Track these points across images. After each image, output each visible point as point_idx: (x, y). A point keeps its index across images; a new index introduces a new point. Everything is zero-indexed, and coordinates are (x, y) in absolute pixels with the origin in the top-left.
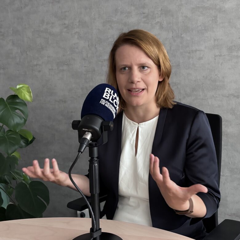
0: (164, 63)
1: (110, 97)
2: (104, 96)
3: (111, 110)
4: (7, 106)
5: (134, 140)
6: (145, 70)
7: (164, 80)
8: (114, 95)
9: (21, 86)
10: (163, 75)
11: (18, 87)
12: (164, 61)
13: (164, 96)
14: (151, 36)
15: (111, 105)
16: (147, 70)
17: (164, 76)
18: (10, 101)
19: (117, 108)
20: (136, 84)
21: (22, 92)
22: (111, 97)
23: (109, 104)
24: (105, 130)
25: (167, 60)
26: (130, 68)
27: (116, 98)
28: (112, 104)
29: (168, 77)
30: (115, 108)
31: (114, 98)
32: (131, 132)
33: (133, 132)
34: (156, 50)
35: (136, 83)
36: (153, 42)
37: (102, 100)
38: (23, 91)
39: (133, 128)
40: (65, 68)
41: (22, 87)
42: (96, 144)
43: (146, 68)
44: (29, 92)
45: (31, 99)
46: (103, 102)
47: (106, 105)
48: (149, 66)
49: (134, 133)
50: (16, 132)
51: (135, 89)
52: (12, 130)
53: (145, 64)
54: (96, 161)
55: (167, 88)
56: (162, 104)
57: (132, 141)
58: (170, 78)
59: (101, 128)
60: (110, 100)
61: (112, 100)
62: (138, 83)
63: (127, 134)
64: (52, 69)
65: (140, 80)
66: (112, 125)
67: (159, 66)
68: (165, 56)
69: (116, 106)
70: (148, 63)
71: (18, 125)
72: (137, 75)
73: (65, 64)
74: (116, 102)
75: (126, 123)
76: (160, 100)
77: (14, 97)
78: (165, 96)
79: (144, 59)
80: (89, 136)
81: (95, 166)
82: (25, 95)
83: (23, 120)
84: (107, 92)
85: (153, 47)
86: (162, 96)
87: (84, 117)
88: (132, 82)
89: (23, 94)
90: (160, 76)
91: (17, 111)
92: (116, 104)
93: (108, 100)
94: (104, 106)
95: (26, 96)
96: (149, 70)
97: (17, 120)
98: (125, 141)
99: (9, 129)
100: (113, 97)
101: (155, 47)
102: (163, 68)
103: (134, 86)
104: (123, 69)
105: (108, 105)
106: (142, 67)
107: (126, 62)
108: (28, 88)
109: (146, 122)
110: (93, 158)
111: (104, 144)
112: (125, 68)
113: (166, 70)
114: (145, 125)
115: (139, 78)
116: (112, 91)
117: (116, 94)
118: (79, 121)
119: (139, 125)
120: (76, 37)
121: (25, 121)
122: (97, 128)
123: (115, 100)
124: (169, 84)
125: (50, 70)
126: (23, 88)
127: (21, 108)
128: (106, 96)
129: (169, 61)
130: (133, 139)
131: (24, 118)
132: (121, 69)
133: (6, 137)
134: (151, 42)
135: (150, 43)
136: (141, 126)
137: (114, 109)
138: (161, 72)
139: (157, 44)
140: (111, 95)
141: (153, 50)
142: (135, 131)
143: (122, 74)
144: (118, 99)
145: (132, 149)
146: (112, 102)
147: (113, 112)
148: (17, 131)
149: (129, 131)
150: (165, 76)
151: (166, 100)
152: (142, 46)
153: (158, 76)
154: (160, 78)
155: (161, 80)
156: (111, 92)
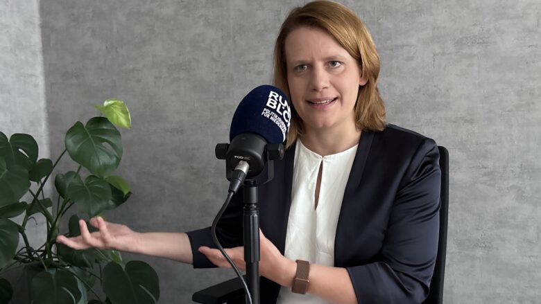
0: (366, 54)
1: (277, 105)
2: (268, 105)
3: (280, 126)
4: (88, 136)
5: (313, 184)
6: (337, 68)
7: (368, 83)
8: (284, 103)
9: (111, 102)
10: (365, 73)
11: (106, 103)
12: (368, 52)
13: (369, 110)
14: (343, 10)
15: (280, 119)
16: (339, 67)
17: (368, 75)
18: (92, 127)
19: (289, 125)
20: (321, 92)
21: (113, 112)
22: (279, 106)
23: (276, 116)
24: (270, 159)
25: (372, 49)
26: (311, 66)
27: (286, 109)
28: (281, 117)
29: (376, 77)
30: (286, 124)
31: (283, 108)
32: (310, 170)
33: (313, 170)
34: (353, 34)
35: (321, 90)
36: (347, 19)
37: (265, 109)
38: (115, 110)
39: (314, 163)
40: (182, 75)
41: (113, 104)
42: (255, 182)
43: (338, 64)
44: (125, 113)
45: (129, 125)
46: (266, 113)
47: (272, 118)
48: (341, 61)
49: (315, 170)
50: (102, 178)
51: (320, 100)
52: (96, 175)
53: (334, 57)
54: (256, 209)
55: (373, 95)
56: (367, 123)
57: (310, 185)
58: (378, 79)
59: (265, 155)
60: (278, 110)
61: (282, 110)
62: (325, 90)
63: (302, 173)
64: (160, 77)
65: (328, 85)
66: (282, 151)
67: (359, 60)
68: (368, 42)
69: (287, 121)
70: (339, 55)
71: (106, 167)
72: (323, 77)
73: (183, 69)
74: (286, 115)
75: (302, 154)
76: (362, 118)
77: (100, 121)
78: (372, 110)
79: (334, 50)
80: (245, 168)
81: (253, 217)
82: (117, 117)
83: (115, 159)
84: (273, 98)
85: (347, 29)
86: (366, 111)
87: (235, 138)
88: (315, 90)
89: (115, 115)
90: (361, 76)
91: (105, 144)
92: (287, 119)
93: (275, 111)
94: (269, 120)
95: (120, 119)
96: (342, 68)
97: (104, 159)
98: (299, 184)
99: (91, 174)
100: (282, 106)
101: (350, 29)
102: (366, 61)
103: (318, 96)
104: (299, 68)
105: (275, 119)
106: (331, 62)
107: (303, 57)
108: (123, 105)
109: (336, 154)
110: (251, 204)
111: (268, 181)
112: (302, 66)
113: (372, 66)
114: (334, 159)
115: (326, 82)
116: (281, 97)
117: (286, 102)
118: (227, 145)
119: (324, 159)
120: (201, 22)
121: (118, 160)
122: (259, 155)
123: (285, 112)
124: (377, 89)
125: (156, 78)
126: (114, 106)
127: (111, 140)
128: (271, 104)
129: (375, 51)
130: (312, 181)
131: (116, 156)
132: (296, 68)
133: (87, 187)
134: (343, 19)
135: (342, 23)
136: (327, 160)
137: (284, 126)
138: (364, 69)
139: (354, 22)
140: (278, 102)
141: (348, 34)
142: (316, 168)
143: (298, 76)
144: (289, 110)
145: (310, 198)
146: (281, 114)
147: (283, 130)
148: (105, 177)
149: (307, 168)
150: (370, 75)
151: (372, 116)
152: (329, 28)
153: (359, 78)
154: (361, 81)
155: (363, 83)
156: (278, 98)
